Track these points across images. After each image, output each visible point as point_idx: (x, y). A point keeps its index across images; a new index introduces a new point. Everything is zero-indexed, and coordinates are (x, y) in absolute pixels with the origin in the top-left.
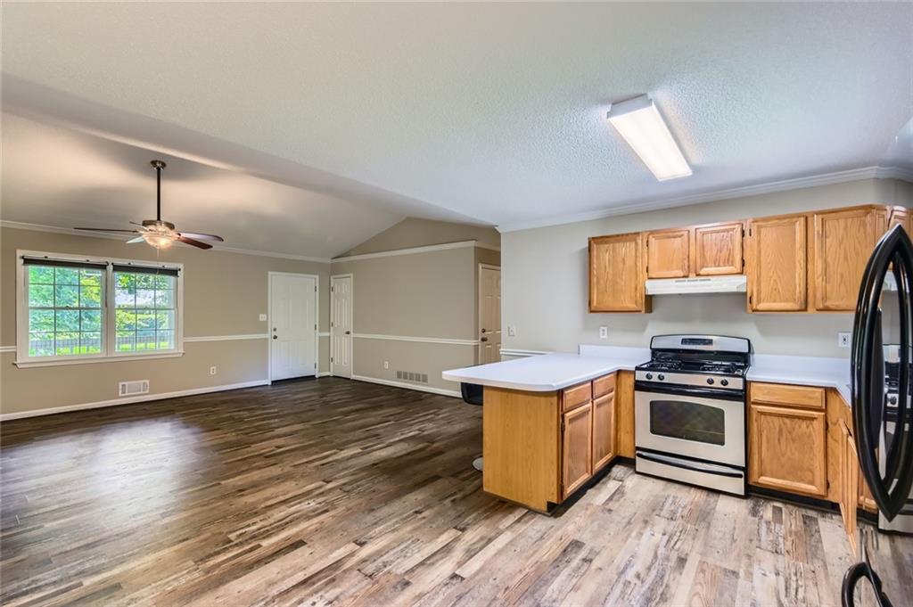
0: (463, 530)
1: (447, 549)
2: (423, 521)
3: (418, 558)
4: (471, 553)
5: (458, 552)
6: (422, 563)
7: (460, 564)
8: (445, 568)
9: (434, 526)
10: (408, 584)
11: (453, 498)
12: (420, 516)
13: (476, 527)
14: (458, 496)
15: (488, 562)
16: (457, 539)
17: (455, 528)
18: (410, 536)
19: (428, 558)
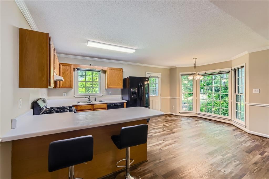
0: (160, 149)
1: (166, 146)
2: (172, 154)
3: (173, 145)
4: (161, 144)
5: (163, 145)
6: (172, 144)
7: (163, 143)
8: (166, 143)
9: (169, 152)
10: (175, 141)
11: (160, 161)
12: (173, 156)
13: (156, 149)
14: (158, 161)
15: (157, 142)
16: (163, 147)
17: (162, 150)
18: (176, 150)
19: (171, 145)
